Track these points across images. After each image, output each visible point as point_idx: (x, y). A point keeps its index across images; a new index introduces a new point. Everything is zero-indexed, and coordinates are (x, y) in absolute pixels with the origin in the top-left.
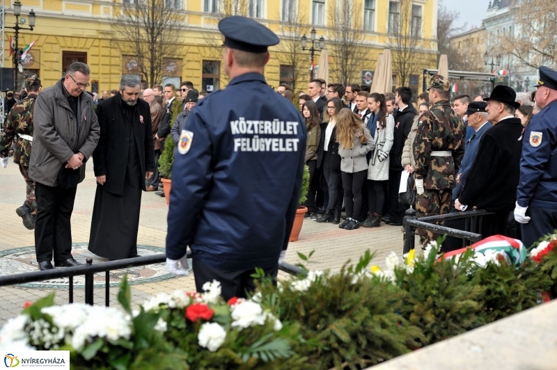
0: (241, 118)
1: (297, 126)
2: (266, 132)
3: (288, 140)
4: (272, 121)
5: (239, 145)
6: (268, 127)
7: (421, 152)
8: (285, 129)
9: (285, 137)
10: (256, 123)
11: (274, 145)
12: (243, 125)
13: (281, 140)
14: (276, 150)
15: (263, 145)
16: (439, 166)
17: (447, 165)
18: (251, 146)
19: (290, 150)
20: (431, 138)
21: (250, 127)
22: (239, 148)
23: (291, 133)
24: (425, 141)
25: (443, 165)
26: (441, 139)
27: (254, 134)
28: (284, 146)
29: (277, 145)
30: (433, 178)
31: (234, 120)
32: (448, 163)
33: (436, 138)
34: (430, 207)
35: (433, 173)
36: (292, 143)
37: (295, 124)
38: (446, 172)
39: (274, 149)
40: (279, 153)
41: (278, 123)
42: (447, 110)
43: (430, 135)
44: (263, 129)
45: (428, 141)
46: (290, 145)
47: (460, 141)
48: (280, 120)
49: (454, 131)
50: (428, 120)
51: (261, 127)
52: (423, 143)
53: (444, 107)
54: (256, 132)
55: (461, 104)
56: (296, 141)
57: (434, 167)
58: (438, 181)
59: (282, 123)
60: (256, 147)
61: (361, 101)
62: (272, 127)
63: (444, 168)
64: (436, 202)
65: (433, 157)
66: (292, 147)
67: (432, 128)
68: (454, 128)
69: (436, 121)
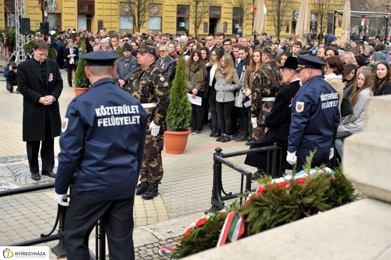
0: (101, 106)
4: (122, 106)
5: (101, 122)
6: (120, 109)
7: (254, 99)
8: (131, 110)
12: (103, 110)
16: (268, 108)
19: (135, 123)
20: (261, 89)
21: (108, 111)
22: (102, 125)
26: (269, 89)
28: (131, 121)
29: (127, 120)
30: (263, 117)
31: (97, 108)
33: (265, 89)
35: (263, 113)
36: (136, 119)
39: (126, 123)
41: (126, 107)
42: (274, 68)
43: (261, 87)
44: (117, 112)
45: (259, 91)
49: (279, 83)
50: (259, 76)
52: (256, 92)
53: (272, 66)
54: (112, 113)
56: (138, 117)
57: (264, 109)
59: (128, 107)
60: (113, 123)
61: (237, 52)
62: (123, 110)
66: (136, 121)
67: (262, 82)
68: (279, 81)
69: (265, 77)
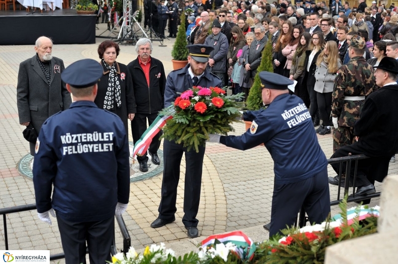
0: (67, 134)
1: (113, 135)
2: (88, 140)
3: (105, 145)
4: (92, 133)
5: (66, 151)
6: (90, 137)
7: (335, 98)
8: (103, 137)
9: (103, 143)
10: (79, 135)
11: (95, 148)
12: (69, 138)
13: (100, 145)
14: (97, 151)
15: (87, 149)
16: (351, 108)
17: (358, 108)
18: (76, 150)
19: (107, 150)
20: (344, 87)
21: (74, 139)
22: (67, 153)
23: (108, 140)
24: (339, 89)
25: (354, 108)
26: (353, 88)
27: (78, 143)
28: (102, 148)
29: (97, 148)
30: (345, 118)
31: (63, 135)
32: (358, 106)
33: (348, 87)
34: (342, 139)
35: (345, 113)
36: (109, 146)
37: (111, 134)
38: (356, 113)
39: (95, 151)
40: (99, 153)
41: (97, 134)
42: (361, 65)
43: (344, 85)
44: (86, 139)
45: (341, 90)
46: (107, 147)
47: (371, 89)
48: (98, 133)
49: (366, 81)
51: (83, 138)
52: (337, 91)
53: (358, 62)
54: (79, 141)
55: (392, 49)
56: (111, 145)
57: (346, 109)
58: (349, 120)
59: (100, 134)
60: (80, 151)
61: (341, 34)
62: (92, 137)
63: (354, 110)
64: (347, 136)
65: (347, 101)
66: (109, 148)
67: (345, 80)
68: (366, 79)
69: (349, 74)
